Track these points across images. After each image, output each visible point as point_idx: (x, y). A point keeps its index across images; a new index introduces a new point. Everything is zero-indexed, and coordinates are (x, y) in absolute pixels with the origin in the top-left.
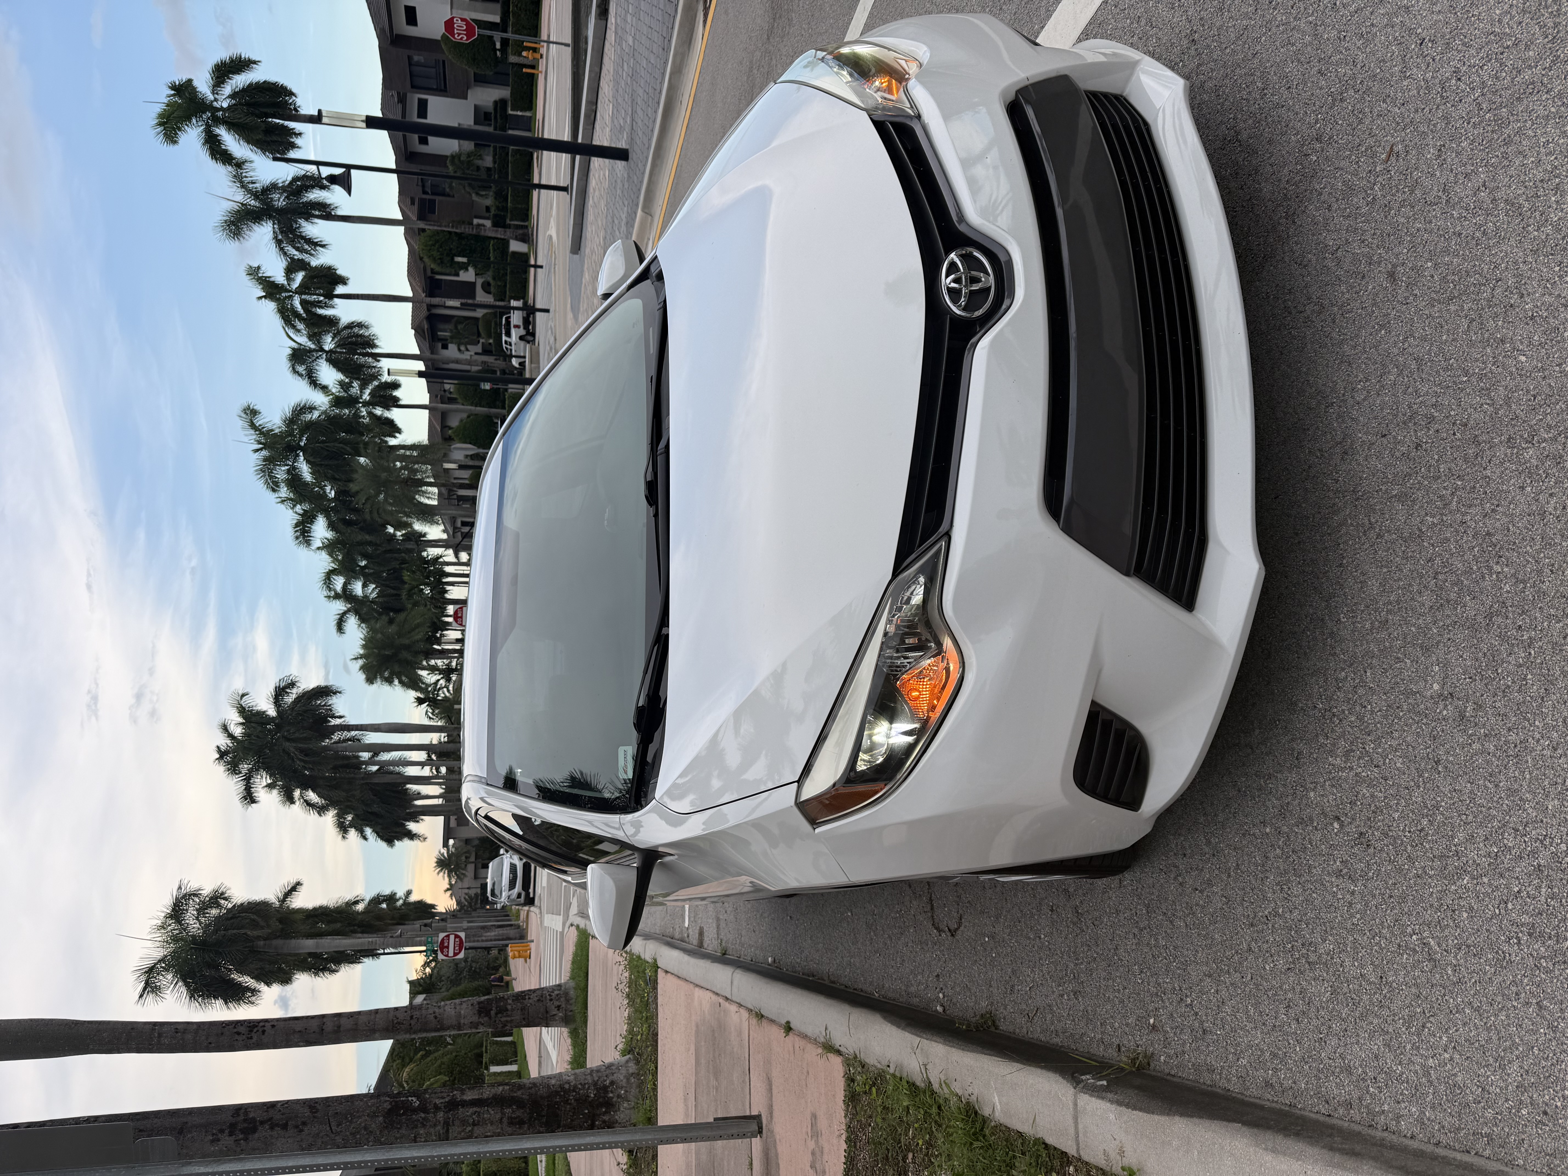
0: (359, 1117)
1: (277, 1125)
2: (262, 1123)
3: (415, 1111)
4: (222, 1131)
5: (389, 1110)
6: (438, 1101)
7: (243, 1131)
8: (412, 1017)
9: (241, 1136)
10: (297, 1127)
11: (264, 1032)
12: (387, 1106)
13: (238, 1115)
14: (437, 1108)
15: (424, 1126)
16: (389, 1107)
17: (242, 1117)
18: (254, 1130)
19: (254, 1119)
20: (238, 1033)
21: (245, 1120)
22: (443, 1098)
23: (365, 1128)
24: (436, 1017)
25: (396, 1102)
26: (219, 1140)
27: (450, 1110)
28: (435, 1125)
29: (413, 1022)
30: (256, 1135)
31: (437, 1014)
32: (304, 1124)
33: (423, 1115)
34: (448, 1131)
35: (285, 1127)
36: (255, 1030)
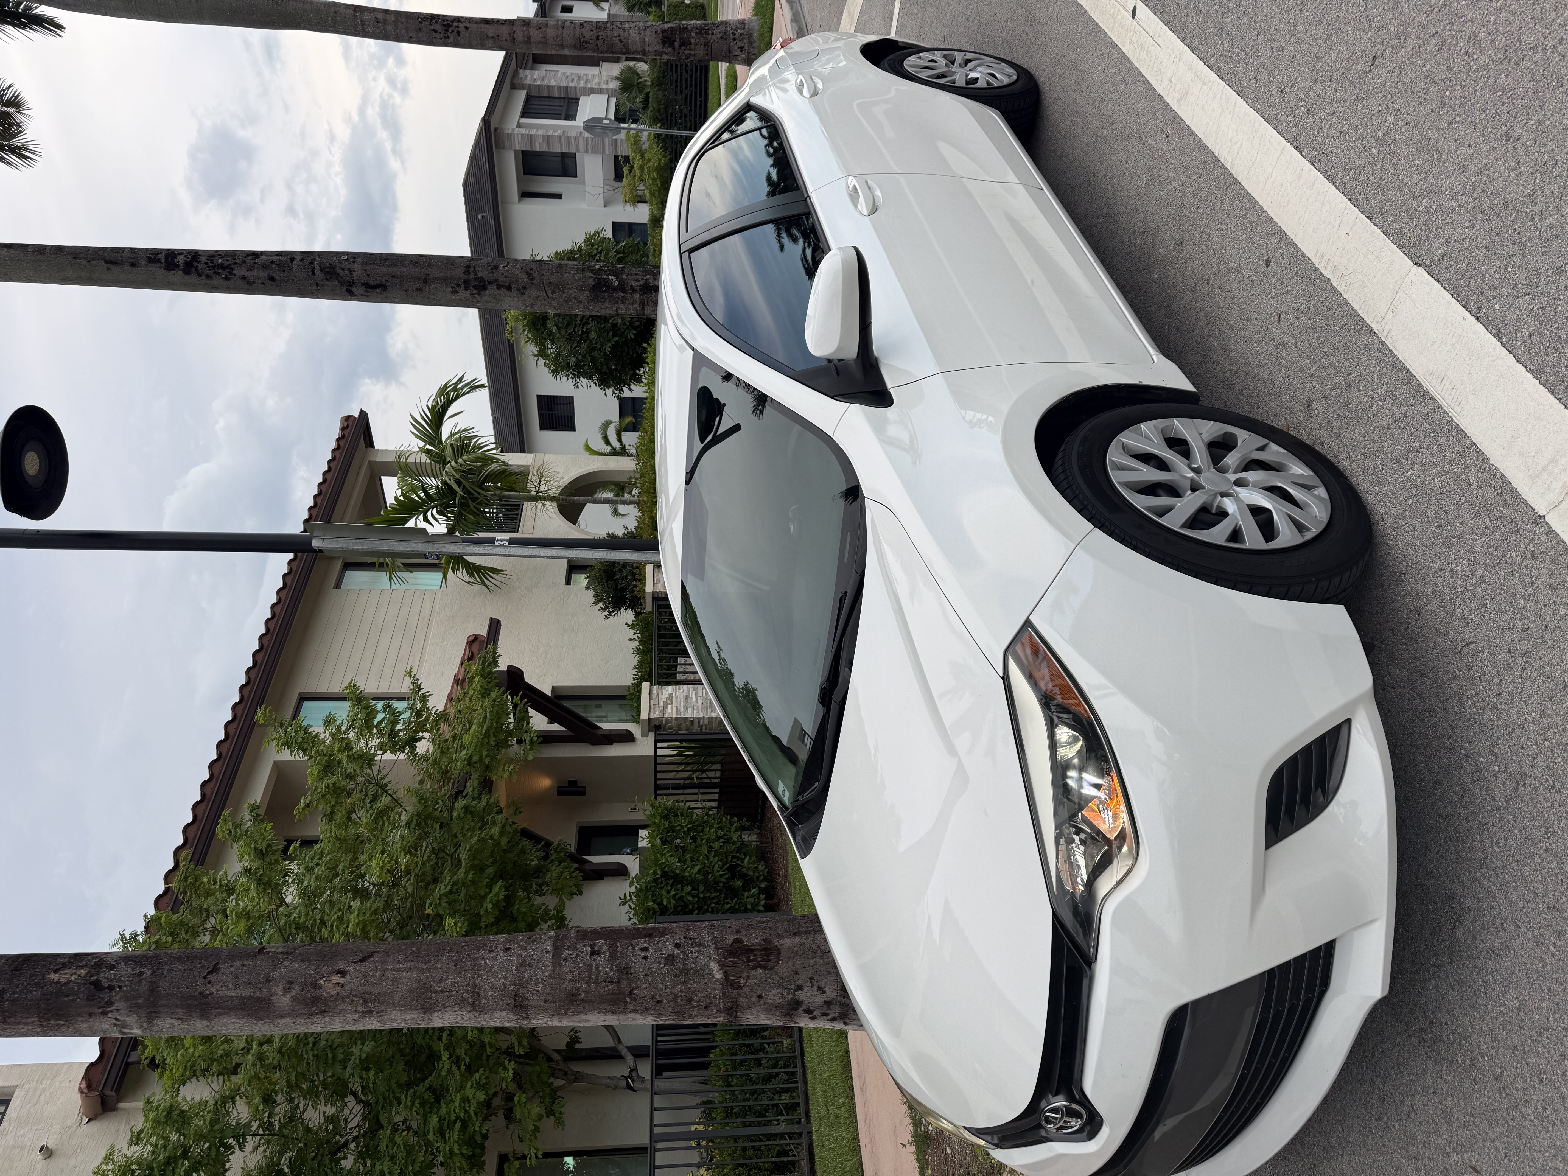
0: (569, 289)
1: (503, 286)
2: (490, 283)
3: (615, 289)
4: (458, 285)
5: (594, 286)
6: (634, 284)
7: (475, 287)
8: (598, 37)
9: (475, 292)
10: (519, 290)
11: (459, 33)
12: (591, 282)
13: (469, 273)
14: (633, 290)
15: (623, 303)
16: (593, 283)
17: (472, 276)
18: (484, 288)
19: (482, 279)
20: (436, 31)
21: (476, 279)
22: (637, 281)
23: (575, 298)
24: (621, 41)
25: (599, 279)
26: (457, 292)
27: (644, 293)
28: (633, 303)
29: (600, 43)
30: (487, 292)
31: (622, 38)
32: (524, 288)
33: (622, 295)
34: (643, 308)
35: (509, 288)
36: (450, 30)
